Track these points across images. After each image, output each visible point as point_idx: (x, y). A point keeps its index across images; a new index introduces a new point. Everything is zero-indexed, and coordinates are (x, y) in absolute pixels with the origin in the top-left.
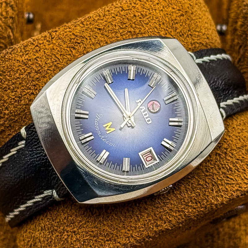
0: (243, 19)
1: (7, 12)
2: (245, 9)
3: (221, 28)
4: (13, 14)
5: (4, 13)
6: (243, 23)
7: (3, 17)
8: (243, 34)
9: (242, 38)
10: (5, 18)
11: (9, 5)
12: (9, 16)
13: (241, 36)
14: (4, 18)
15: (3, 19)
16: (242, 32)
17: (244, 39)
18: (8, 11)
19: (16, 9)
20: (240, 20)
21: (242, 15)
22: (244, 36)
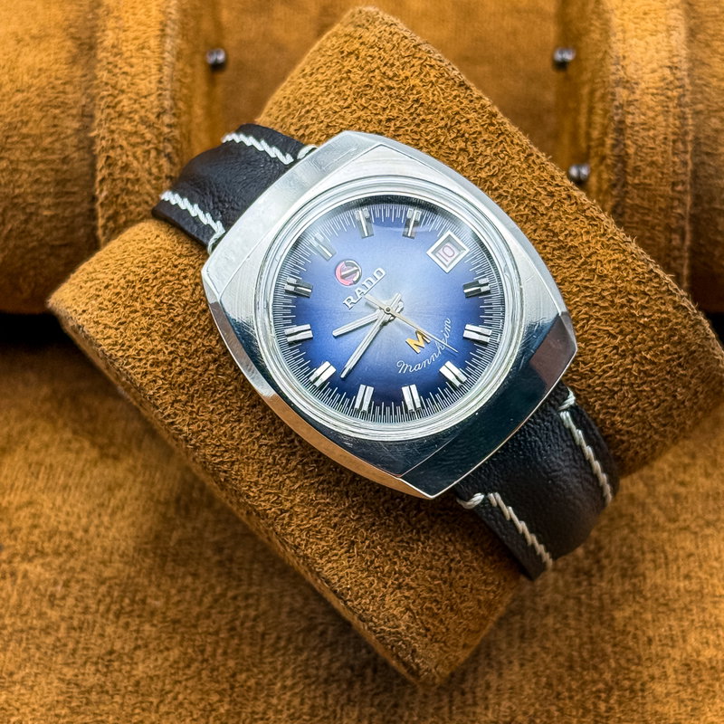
0: (615, 134)
1: (160, 167)
2: (617, 114)
3: (579, 173)
4: (171, 170)
5: (154, 170)
6: (616, 140)
7: (153, 177)
8: (618, 161)
9: (616, 170)
10: (158, 178)
11: (163, 154)
12: (164, 175)
13: (615, 166)
14: (155, 179)
15: (154, 182)
16: (616, 158)
17: (619, 171)
18: (162, 165)
19: (176, 160)
20: (610, 136)
21: (613, 126)
22: (620, 165)
